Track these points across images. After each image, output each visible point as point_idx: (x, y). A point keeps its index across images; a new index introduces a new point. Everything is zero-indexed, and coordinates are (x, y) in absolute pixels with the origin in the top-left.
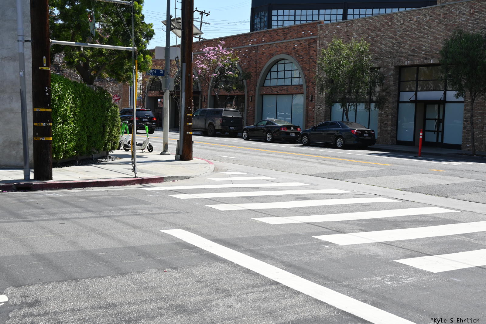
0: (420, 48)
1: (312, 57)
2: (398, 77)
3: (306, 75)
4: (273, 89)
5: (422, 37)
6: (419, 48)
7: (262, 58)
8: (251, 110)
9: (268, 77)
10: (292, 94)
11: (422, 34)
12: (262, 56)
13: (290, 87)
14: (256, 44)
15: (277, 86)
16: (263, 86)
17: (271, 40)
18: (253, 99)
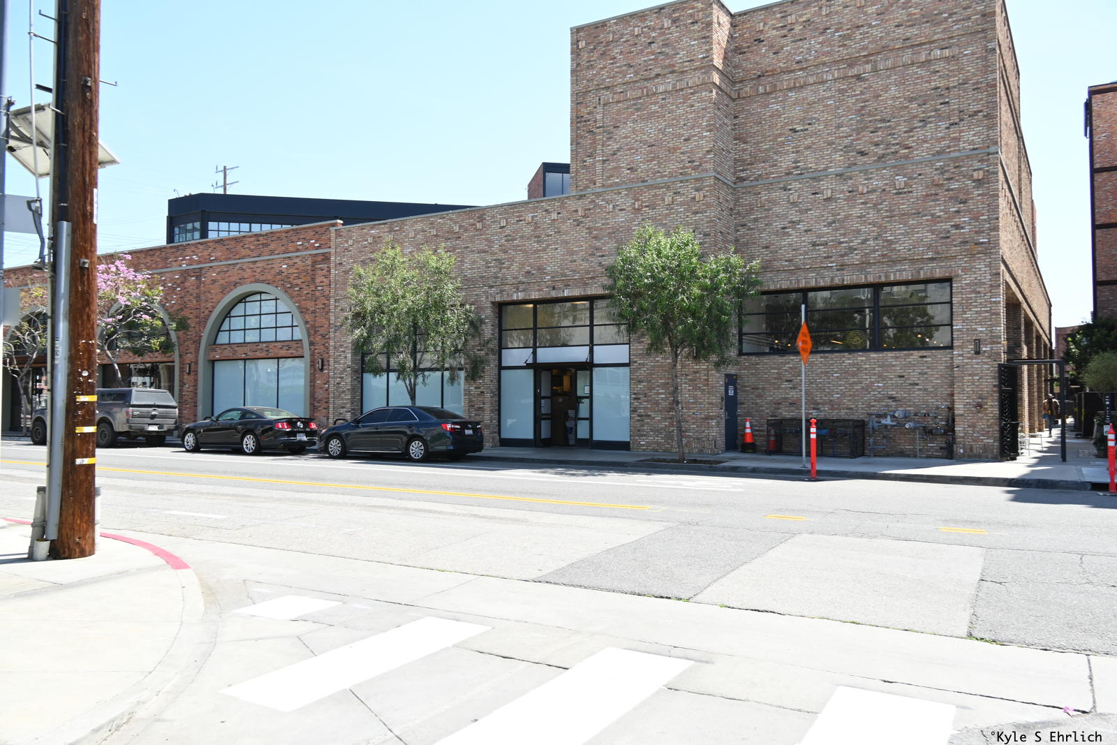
0: (541, 269)
1: (320, 288)
2: (497, 322)
3: (308, 322)
4: (236, 348)
5: (544, 249)
6: (539, 269)
7: (212, 291)
8: (189, 390)
9: (225, 326)
10: (278, 358)
11: (545, 245)
12: (212, 286)
13: (274, 344)
14: (198, 264)
15: (245, 343)
16: (215, 343)
17: (231, 256)
18: (192, 369)
